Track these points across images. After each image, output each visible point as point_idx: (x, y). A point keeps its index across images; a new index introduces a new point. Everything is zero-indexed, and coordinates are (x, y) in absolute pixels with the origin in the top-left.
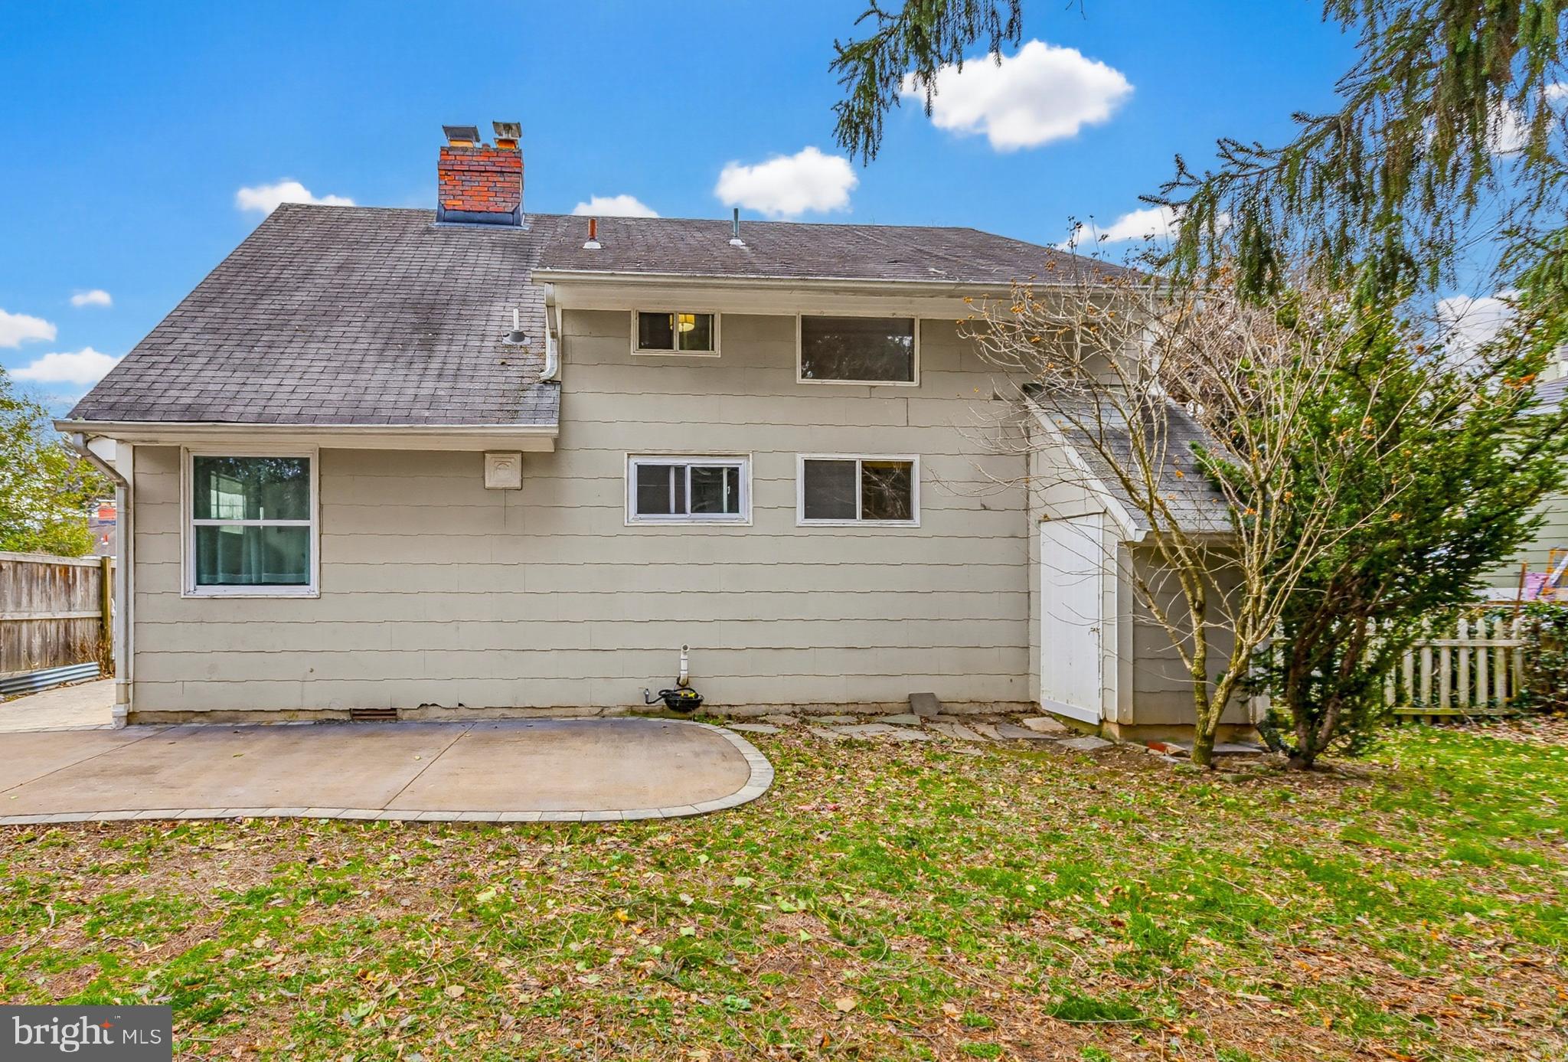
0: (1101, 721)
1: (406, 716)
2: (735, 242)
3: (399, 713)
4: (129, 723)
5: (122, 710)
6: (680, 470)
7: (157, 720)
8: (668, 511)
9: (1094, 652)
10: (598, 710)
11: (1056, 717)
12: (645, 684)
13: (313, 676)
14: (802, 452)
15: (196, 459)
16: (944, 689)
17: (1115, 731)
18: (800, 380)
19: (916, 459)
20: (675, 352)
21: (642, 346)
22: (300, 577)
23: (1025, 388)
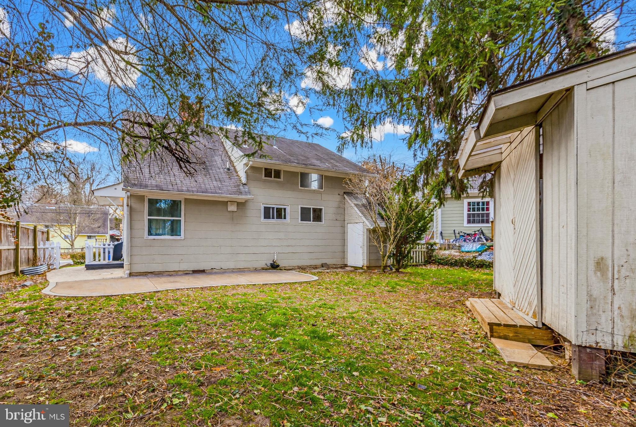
0: (362, 266)
1: (207, 272)
2: (275, 147)
4: (129, 276)
5: (129, 272)
6: (273, 208)
7: (137, 274)
8: (270, 218)
9: (361, 252)
10: (255, 268)
11: (352, 267)
12: (265, 262)
13: (182, 261)
14: (300, 205)
15: (149, 199)
16: (329, 262)
17: (365, 268)
18: (300, 188)
19: (323, 208)
20: (273, 179)
21: (265, 176)
22: (179, 234)
23: (344, 193)
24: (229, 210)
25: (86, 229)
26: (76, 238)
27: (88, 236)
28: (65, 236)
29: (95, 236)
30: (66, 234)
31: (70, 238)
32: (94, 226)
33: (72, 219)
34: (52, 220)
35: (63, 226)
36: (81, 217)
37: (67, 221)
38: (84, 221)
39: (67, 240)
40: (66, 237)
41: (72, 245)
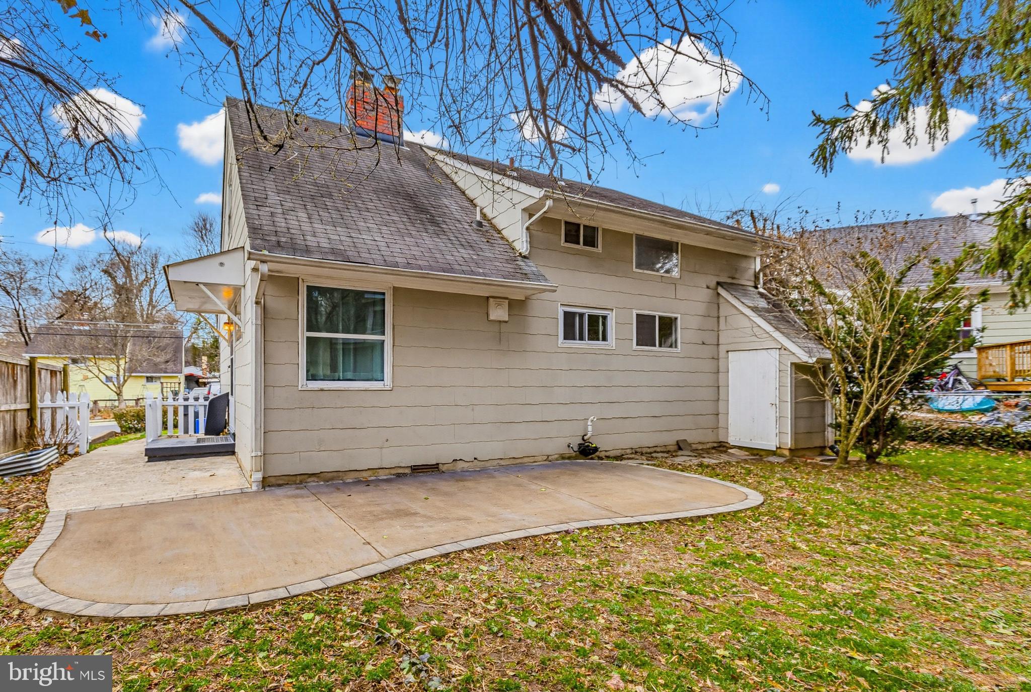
0: (777, 448)
1: (443, 467)
3: (441, 466)
4: (264, 487)
5: (259, 476)
6: (581, 315)
7: (281, 482)
8: (575, 339)
9: (773, 415)
10: (546, 457)
11: (742, 449)
12: (568, 441)
13: (388, 444)
14: (637, 309)
15: (309, 288)
16: (689, 437)
17: (787, 453)
18: (635, 270)
19: (679, 316)
20: (581, 246)
21: (566, 241)
22: (379, 376)
23: (718, 283)
24: (492, 317)
25: (145, 364)
26: (125, 381)
27: (147, 378)
28: (107, 377)
29: (159, 378)
30: (109, 374)
31: (114, 380)
32: (158, 360)
33: (120, 347)
34: (84, 348)
35: (102, 359)
36: (134, 344)
37: (111, 351)
38: (141, 350)
39: (110, 384)
40: (109, 379)
41: (119, 394)
